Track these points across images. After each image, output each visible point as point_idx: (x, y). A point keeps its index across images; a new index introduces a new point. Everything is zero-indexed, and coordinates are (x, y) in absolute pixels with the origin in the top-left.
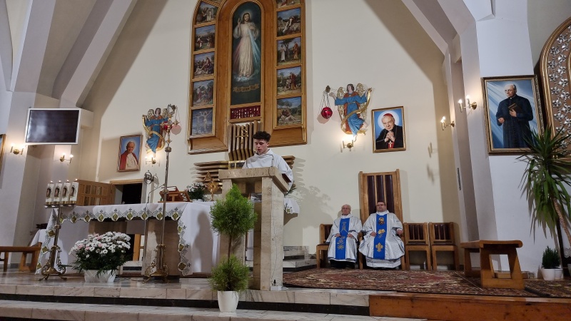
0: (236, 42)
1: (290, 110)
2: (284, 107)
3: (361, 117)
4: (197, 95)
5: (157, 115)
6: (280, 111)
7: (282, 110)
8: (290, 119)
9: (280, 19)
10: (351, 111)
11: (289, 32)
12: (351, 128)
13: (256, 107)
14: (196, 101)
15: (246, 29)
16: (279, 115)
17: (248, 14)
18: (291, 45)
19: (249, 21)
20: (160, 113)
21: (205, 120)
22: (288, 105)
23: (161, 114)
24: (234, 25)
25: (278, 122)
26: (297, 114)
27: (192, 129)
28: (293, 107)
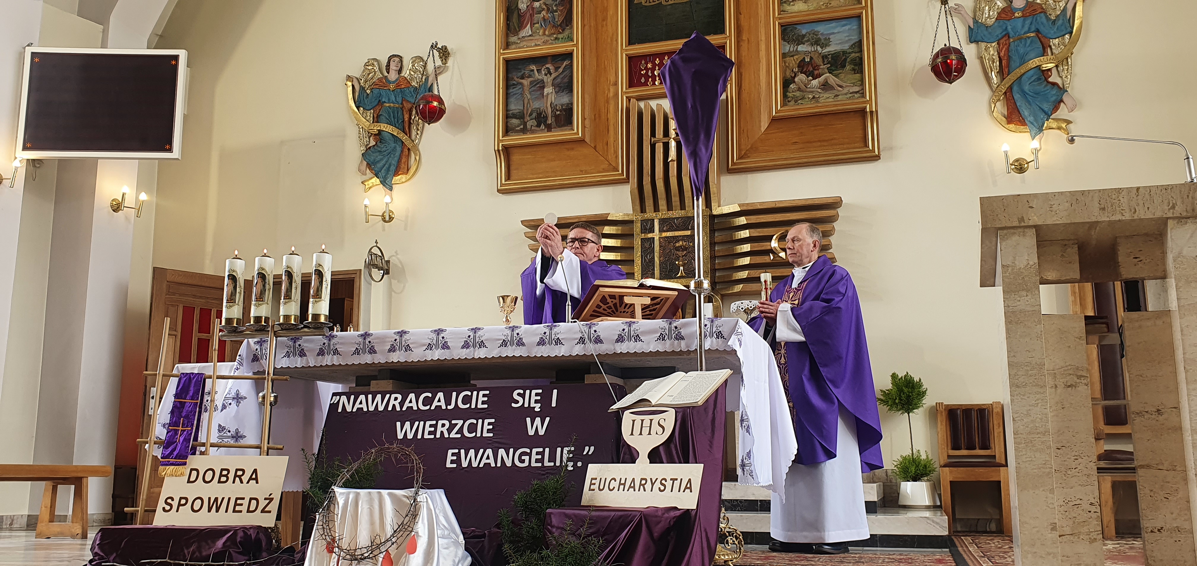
1: (824, 57)
2: (801, 48)
3: (1054, 78)
4: (521, 16)
5: (393, 76)
6: (793, 62)
7: (798, 58)
8: (826, 86)
10: (1023, 61)
12: (1026, 113)
14: (516, 33)
16: (789, 74)
20: (400, 71)
21: (549, 90)
22: (817, 42)
23: (406, 73)
25: (785, 96)
26: (848, 67)
27: (507, 116)
28: (832, 48)
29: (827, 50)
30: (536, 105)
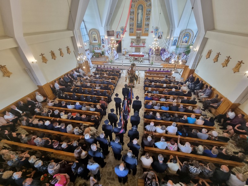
0: (138, 14)
3: (157, 33)
4: (131, 25)
9: (147, 10)
11: (148, 14)
13: (141, 29)
15: (140, 11)
17: (141, 7)
18: (148, 17)
19: (141, 9)
20: (123, 28)
21: (132, 30)
24: (138, 10)
25: (144, 32)
28: (147, 30)
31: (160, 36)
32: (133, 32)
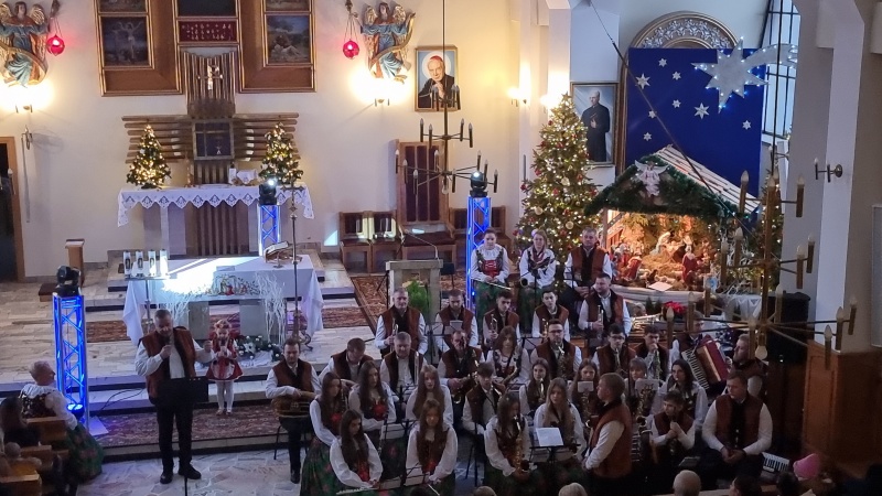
1: (289, 36)
2: (279, 30)
3: (399, 57)
5: (21, 16)
6: (273, 37)
7: (276, 35)
10: (385, 47)
12: (384, 74)
13: (227, 23)
16: (272, 44)
20: (25, 13)
21: (131, 38)
22: (285, 28)
23: (30, 15)
25: (269, 56)
26: (302, 44)
27: (106, 52)
28: (294, 32)
29: (290, 33)
30: (124, 46)
31: (430, 83)
32: (143, 56)
